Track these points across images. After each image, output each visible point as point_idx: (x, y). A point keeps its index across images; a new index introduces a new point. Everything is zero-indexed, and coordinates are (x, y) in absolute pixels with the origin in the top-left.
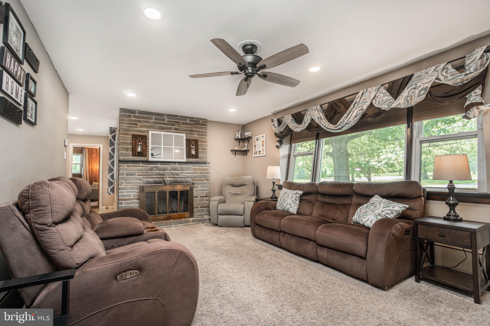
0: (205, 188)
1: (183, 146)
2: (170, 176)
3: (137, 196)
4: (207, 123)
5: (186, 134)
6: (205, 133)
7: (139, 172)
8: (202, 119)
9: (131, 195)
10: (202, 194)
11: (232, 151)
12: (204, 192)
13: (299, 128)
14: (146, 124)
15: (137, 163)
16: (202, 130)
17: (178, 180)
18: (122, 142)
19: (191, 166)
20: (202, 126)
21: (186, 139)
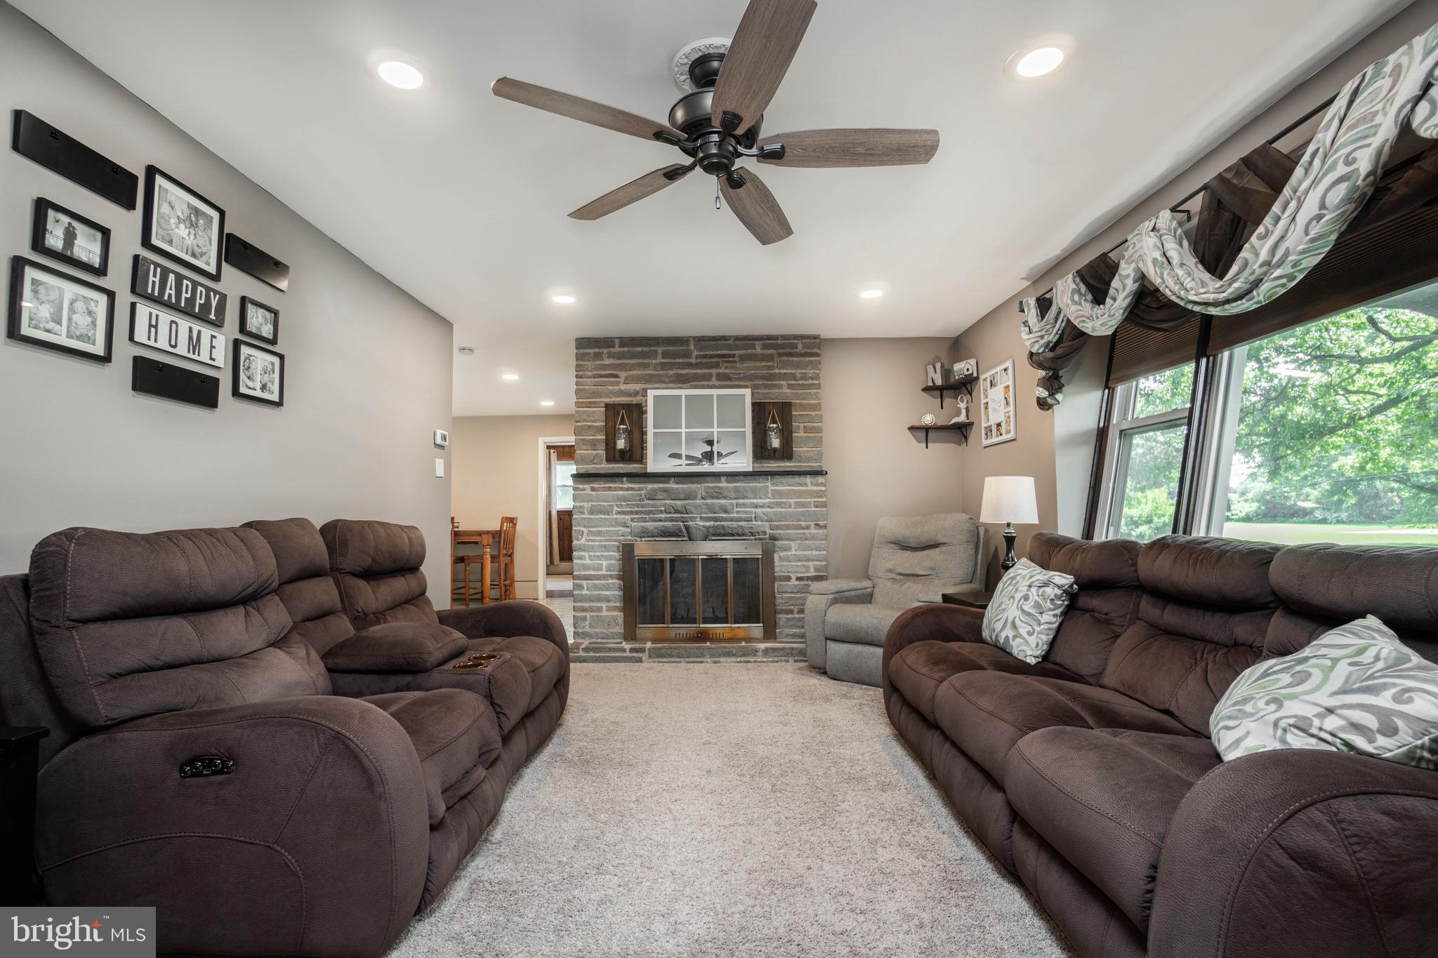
0: (814, 553)
1: (744, 427)
2: (703, 515)
3: (617, 568)
4: (819, 348)
5: (754, 388)
6: (812, 379)
7: (622, 505)
8: (803, 337)
9: (602, 564)
10: (803, 570)
11: (912, 429)
12: (810, 564)
13: (1098, 318)
14: (639, 373)
15: (616, 479)
16: (804, 371)
17: (728, 527)
18: (581, 426)
19: (769, 484)
20: (803, 359)
21: (754, 404)
